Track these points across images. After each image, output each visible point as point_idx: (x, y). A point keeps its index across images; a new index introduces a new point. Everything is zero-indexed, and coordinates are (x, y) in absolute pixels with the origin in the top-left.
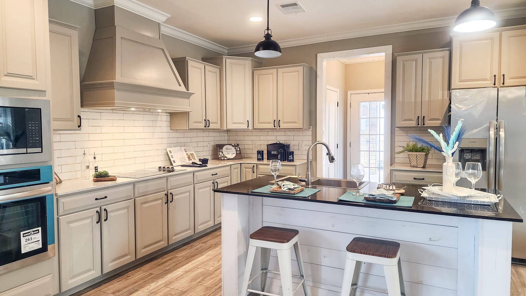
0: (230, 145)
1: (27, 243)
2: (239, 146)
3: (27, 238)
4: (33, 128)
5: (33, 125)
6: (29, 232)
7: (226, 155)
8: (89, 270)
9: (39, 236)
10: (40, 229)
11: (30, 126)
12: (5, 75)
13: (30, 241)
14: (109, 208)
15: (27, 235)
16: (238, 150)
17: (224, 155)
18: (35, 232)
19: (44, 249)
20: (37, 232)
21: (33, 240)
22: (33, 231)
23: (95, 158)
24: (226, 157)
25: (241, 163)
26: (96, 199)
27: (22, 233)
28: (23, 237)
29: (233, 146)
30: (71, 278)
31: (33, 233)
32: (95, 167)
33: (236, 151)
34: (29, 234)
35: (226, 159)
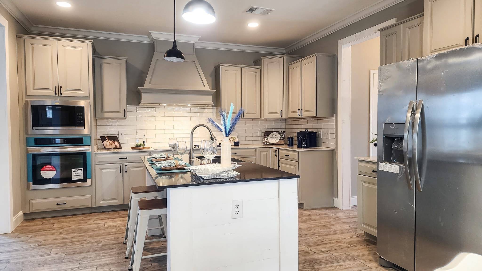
0: (277, 132)
1: (75, 175)
2: (285, 134)
3: (75, 172)
4: (80, 116)
5: (80, 115)
6: (76, 170)
7: (269, 141)
8: (115, 199)
9: (82, 173)
10: (82, 169)
11: (78, 115)
12: (66, 90)
13: (77, 175)
14: (129, 165)
15: (75, 171)
16: (283, 136)
17: (268, 140)
18: (80, 170)
19: (85, 180)
20: (81, 170)
21: (78, 174)
22: (79, 170)
23: (144, 136)
24: (269, 142)
25: (271, 148)
26: (120, 158)
27: (72, 169)
28: (73, 171)
29: (279, 133)
30: (103, 201)
31: (78, 170)
32: (143, 141)
33: (280, 138)
34: (76, 171)
35: (268, 143)
